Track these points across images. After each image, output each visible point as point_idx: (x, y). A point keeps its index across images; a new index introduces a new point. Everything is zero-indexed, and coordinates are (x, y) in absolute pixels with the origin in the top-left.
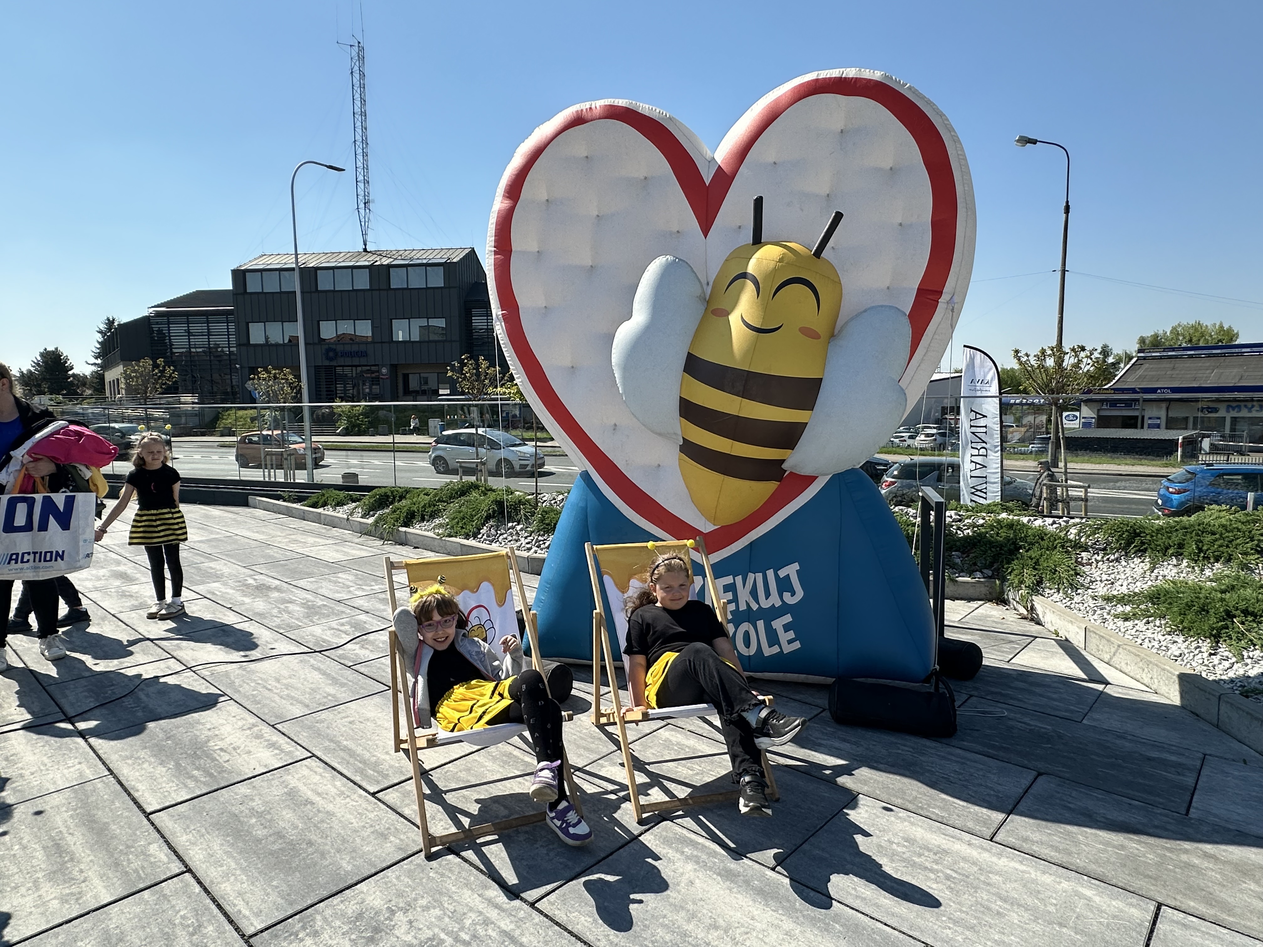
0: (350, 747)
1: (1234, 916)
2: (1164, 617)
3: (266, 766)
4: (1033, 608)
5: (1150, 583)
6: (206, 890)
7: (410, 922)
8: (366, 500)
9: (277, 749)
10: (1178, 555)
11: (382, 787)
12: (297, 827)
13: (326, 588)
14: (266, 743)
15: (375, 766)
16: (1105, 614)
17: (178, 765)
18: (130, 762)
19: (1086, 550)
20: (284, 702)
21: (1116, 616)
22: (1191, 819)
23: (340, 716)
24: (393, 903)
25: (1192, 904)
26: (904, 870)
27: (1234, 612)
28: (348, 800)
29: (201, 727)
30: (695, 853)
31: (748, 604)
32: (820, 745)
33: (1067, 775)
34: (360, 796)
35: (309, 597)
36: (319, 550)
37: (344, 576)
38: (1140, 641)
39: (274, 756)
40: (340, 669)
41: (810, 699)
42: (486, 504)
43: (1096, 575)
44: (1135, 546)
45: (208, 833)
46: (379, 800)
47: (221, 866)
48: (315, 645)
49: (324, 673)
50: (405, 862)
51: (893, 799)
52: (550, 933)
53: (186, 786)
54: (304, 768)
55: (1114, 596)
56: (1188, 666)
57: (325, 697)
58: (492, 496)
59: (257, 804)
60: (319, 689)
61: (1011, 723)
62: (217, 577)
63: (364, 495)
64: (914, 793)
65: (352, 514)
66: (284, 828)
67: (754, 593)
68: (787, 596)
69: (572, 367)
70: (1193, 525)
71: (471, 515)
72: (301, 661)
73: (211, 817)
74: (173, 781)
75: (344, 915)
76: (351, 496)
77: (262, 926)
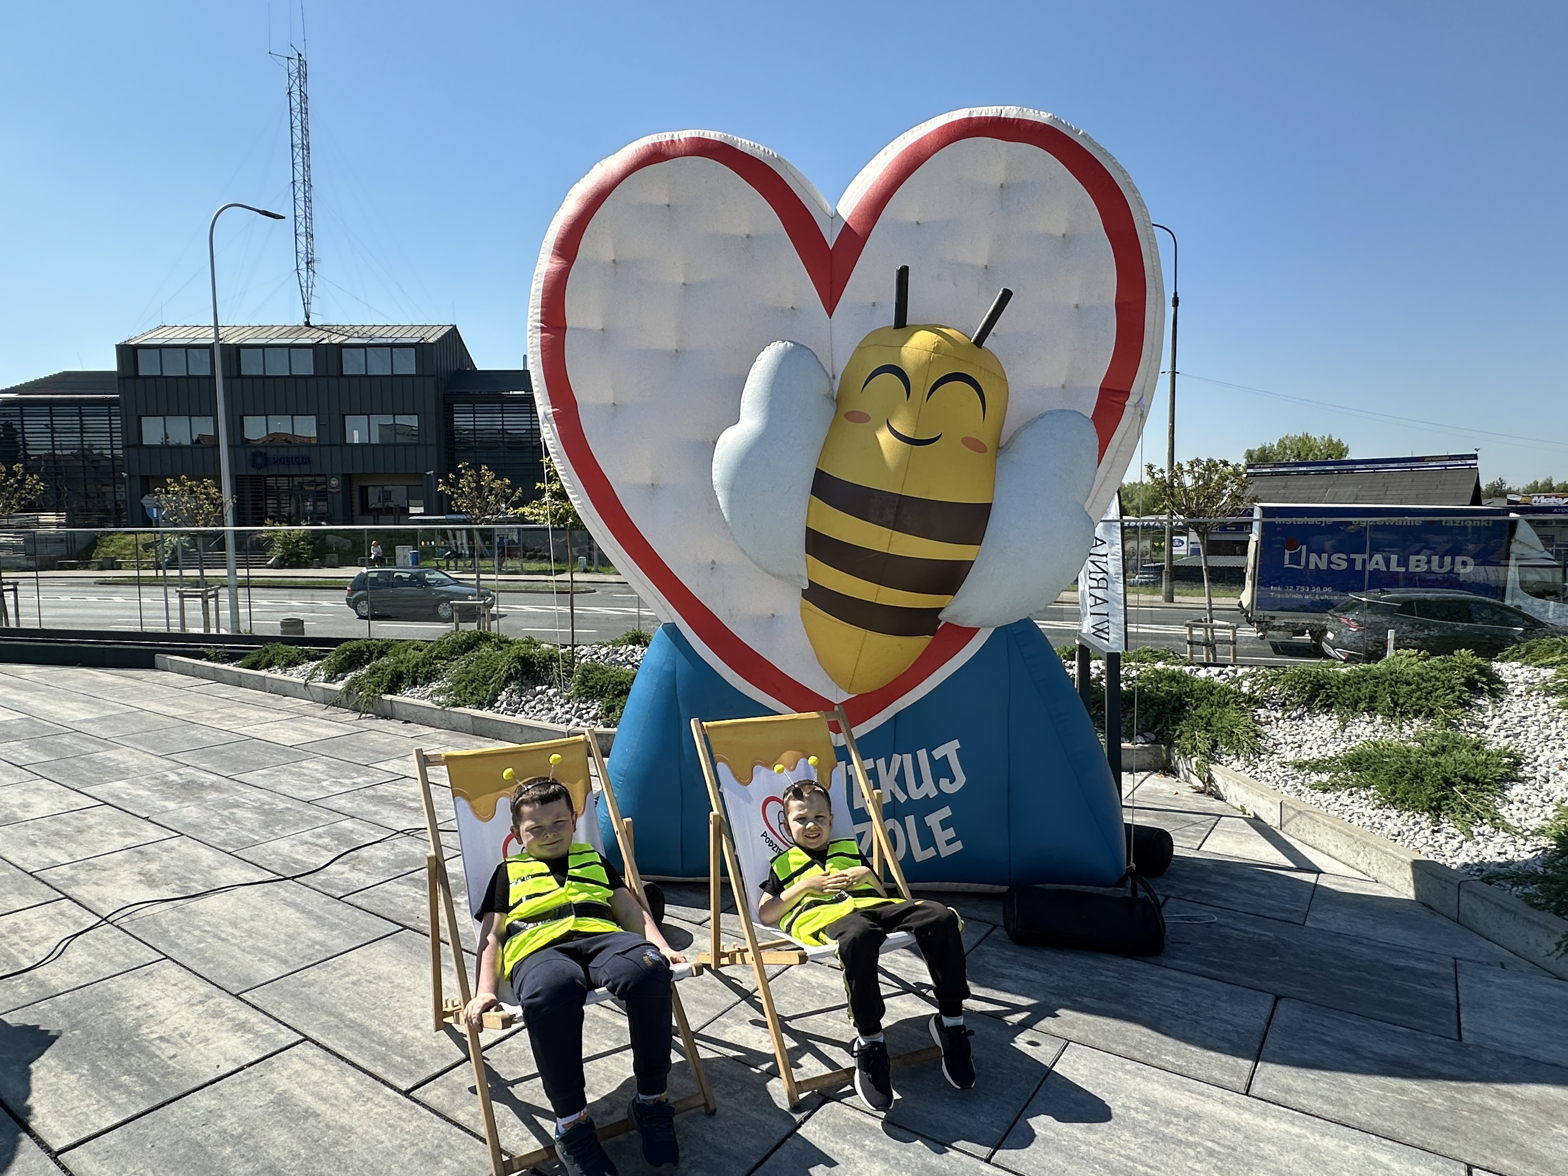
0: (359, 1021)
2: (1368, 787)
3: (235, 1060)
4: (1210, 780)
5: (1343, 745)
8: (331, 658)
9: (249, 1031)
10: (1371, 710)
11: (419, 1080)
12: (299, 1155)
13: (287, 784)
14: (230, 1024)
15: (403, 1047)
16: (1299, 785)
17: (94, 1068)
19: (1262, 706)
20: (249, 957)
21: (1312, 787)
22: (1467, 1046)
23: (337, 974)
25: (1506, 1162)
26: (1154, 1146)
27: (1453, 780)
28: (369, 1105)
29: (124, 1004)
30: (880, 1146)
31: (894, 795)
33: (1309, 997)
34: (388, 1098)
35: (264, 797)
36: (268, 729)
37: (311, 766)
38: (1348, 818)
39: (245, 1043)
42: (505, 661)
43: (1279, 736)
44: (1320, 701)
46: (417, 1101)
48: (282, 869)
49: (303, 911)
51: (1114, 1046)
53: (113, 1103)
54: (295, 1059)
55: (1306, 763)
56: (1412, 847)
57: (309, 947)
58: (513, 651)
59: (230, 1123)
60: (299, 934)
61: (1223, 931)
62: (121, 773)
63: (329, 652)
64: (1137, 1036)
65: (310, 678)
66: (278, 1159)
67: (901, 780)
68: (944, 783)
69: (653, 485)
70: (1384, 674)
71: (484, 676)
72: (266, 894)
73: (160, 1150)
74: (91, 1096)
76: (307, 652)
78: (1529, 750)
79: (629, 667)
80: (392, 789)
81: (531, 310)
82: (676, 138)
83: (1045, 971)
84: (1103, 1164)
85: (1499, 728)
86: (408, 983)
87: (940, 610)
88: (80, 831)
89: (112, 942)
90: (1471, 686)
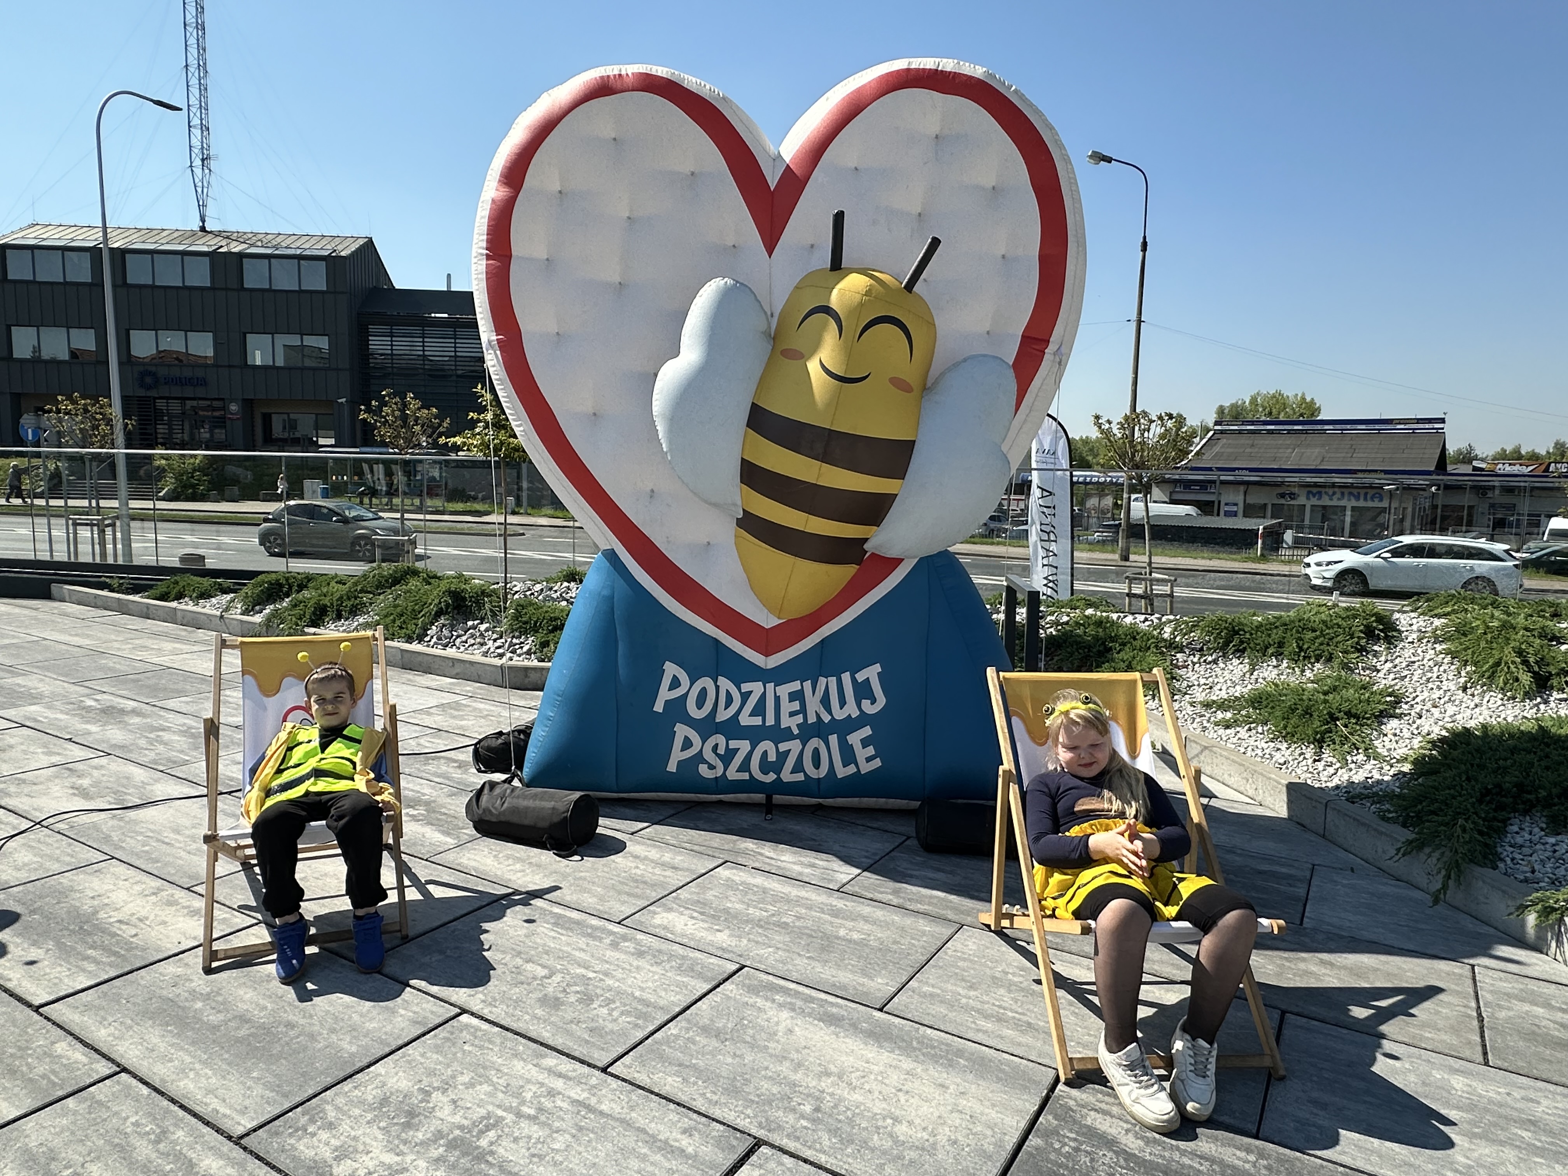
2: (1266, 724)
3: (194, 938)
5: (1250, 687)
6: (157, 1090)
7: (454, 1102)
8: (246, 591)
10: (1278, 655)
12: (266, 1008)
14: (186, 911)
16: (1205, 722)
17: (60, 945)
19: (1182, 651)
20: (196, 858)
21: (1217, 724)
22: (1305, 928)
24: (425, 1083)
25: (1313, 1009)
27: (1338, 715)
29: (78, 895)
31: (818, 716)
32: (911, 876)
36: (185, 659)
38: (1243, 750)
41: (891, 827)
42: (435, 597)
43: (1193, 678)
44: (1234, 646)
45: (138, 1024)
47: (171, 1060)
50: (427, 1036)
52: (634, 1097)
55: (1214, 702)
56: (1294, 774)
58: (444, 586)
62: (34, 698)
63: (245, 584)
65: (227, 610)
66: (247, 1010)
67: (825, 702)
68: (866, 704)
69: (595, 414)
70: (1293, 622)
71: (414, 610)
73: (135, 1005)
74: (61, 965)
75: (362, 1102)
76: (220, 584)
77: (254, 1124)
78: (1411, 690)
79: (564, 603)
81: (476, 236)
82: (623, 73)
83: (951, 873)
84: (978, 1011)
85: (1389, 672)
87: (866, 539)
88: (2, 750)
89: (56, 845)
90: (1370, 634)
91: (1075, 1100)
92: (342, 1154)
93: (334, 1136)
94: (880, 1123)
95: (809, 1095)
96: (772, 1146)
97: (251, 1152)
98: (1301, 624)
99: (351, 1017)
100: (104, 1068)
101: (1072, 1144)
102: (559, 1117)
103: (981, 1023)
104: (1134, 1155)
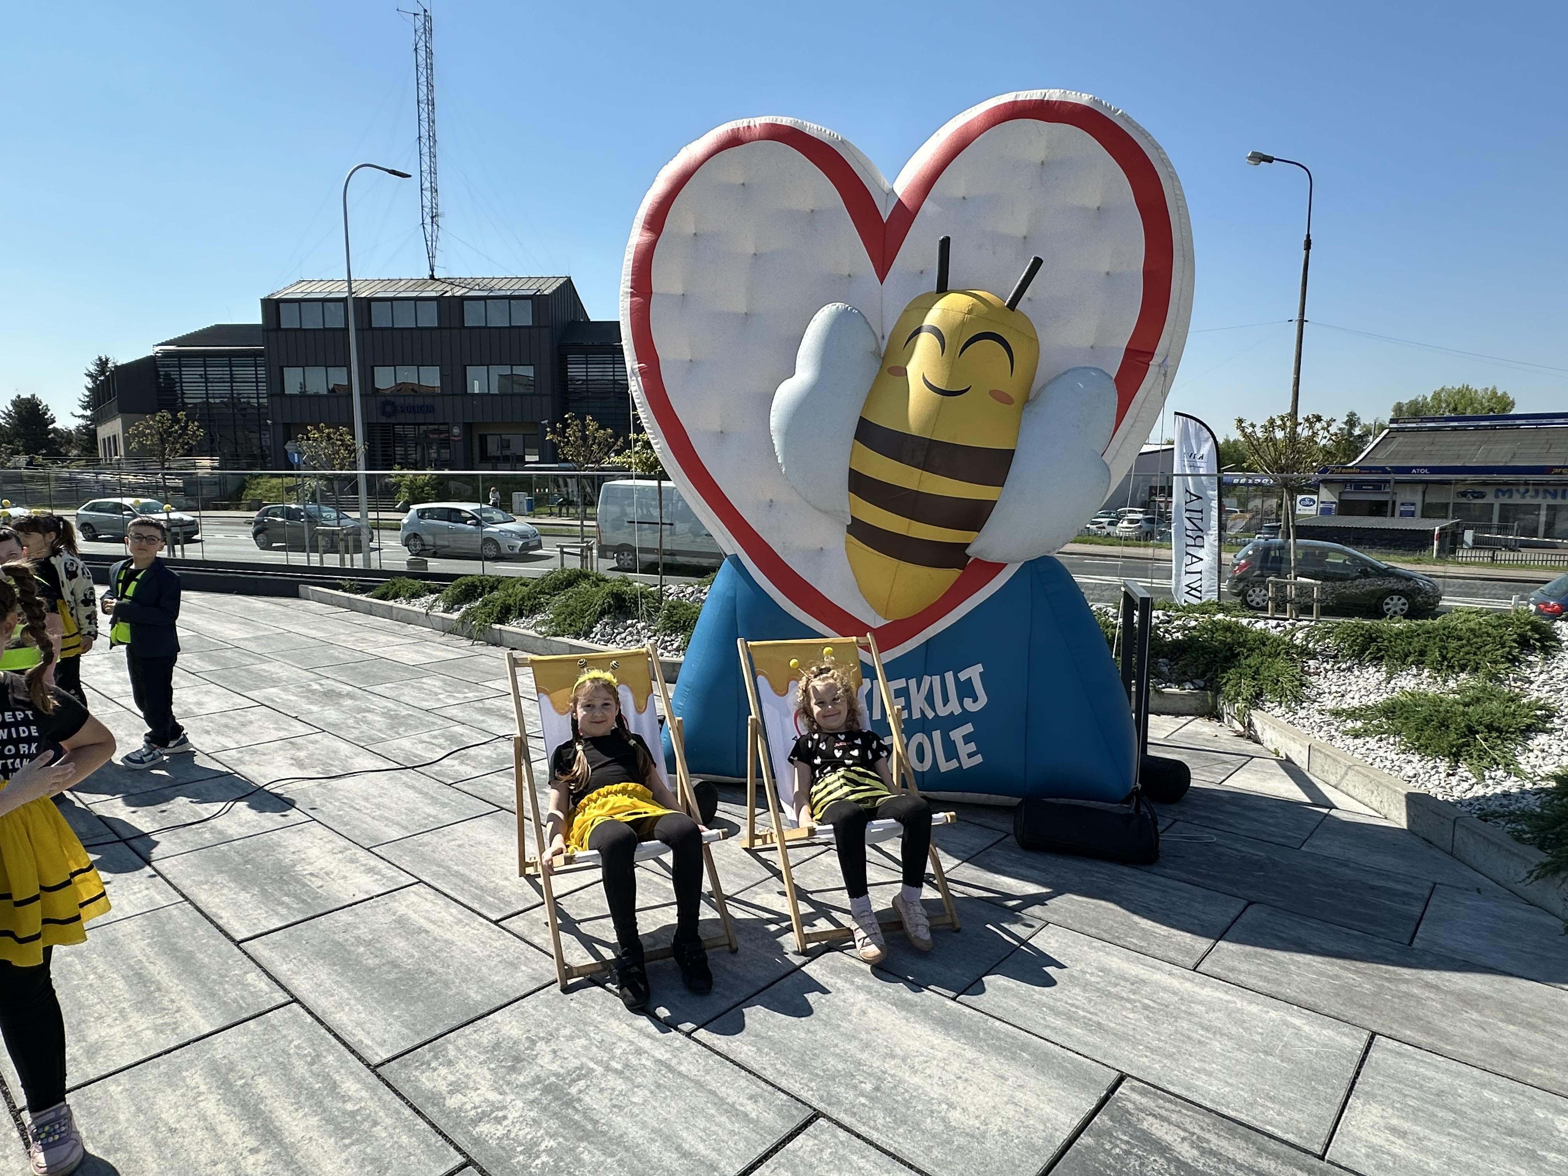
0: (462, 872)
1: (1451, 1045)
2: (1398, 735)
3: (367, 892)
4: (1250, 724)
5: (1385, 696)
6: (318, 1019)
7: (554, 1052)
8: (449, 591)
9: (377, 874)
10: (1419, 664)
11: (506, 914)
12: (413, 956)
14: (363, 868)
15: (495, 892)
16: (1333, 731)
17: (263, 892)
18: (205, 887)
19: (1314, 657)
20: (378, 823)
21: (1345, 733)
22: (1413, 949)
23: (445, 839)
24: (533, 1033)
25: (1408, 1033)
26: (1098, 1000)
27: (1477, 728)
28: (467, 928)
29: (283, 850)
30: (867, 983)
31: (922, 712)
33: (1281, 904)
35: (391, 705)
36: (395, 651)
37: (429, 682)
38: (1370, 761)
39: (374, 881)
40: (439, 787)
41: (992, 824)
42: (600, 597)
43: (1325, 686)
44: (1370, 653)
45: (312, 962)
46: (504, 928)
47: (332, 995)
48: (404, 760)
49: (421, 792)
50: (541, 992)
51: (1087, 928)
52: (711, 1062)
54: (412, 895)
55: (1344, 710)
56: (1423, 787)
57: (424, 818)
58: (608, 588)
59: (363, 932)
60: (417, 809)
61: (1220, 849)
62: (275, 682)
63: (446, 586)
64: (1110, 922)
65: (431, 607)
66: (398, 957)
67: (930, 699)
68: (968, 702)
69: (722, 432)
70: (1436, 629)
71: (582, 610)
72: (391, 778)
73: (313, 945)
74: (261, 908)
75: (479, 1045)
76: (429, 586)
77: (389, 1055)
80: (498, 703)
81: (622, 277)
82: (753, 124)
83: (1044, 871)
85: (1544, 684)
86: (502, 848)
88: (243, 725)
90: (1524, 643)
91: (1134, 1103)
92: (456, 1088)
93: (451, 1073)
94: (935, 1107)
95: (870, 1075)
96: (830, 1119)
97: (383, 1080)
98: (1446, 632)
99: (480, 969)
100: (281, 997)
101: (1123, 1146)
102: (641, 1074)
103: (1051, 1019)
104: (1187, 1164)
